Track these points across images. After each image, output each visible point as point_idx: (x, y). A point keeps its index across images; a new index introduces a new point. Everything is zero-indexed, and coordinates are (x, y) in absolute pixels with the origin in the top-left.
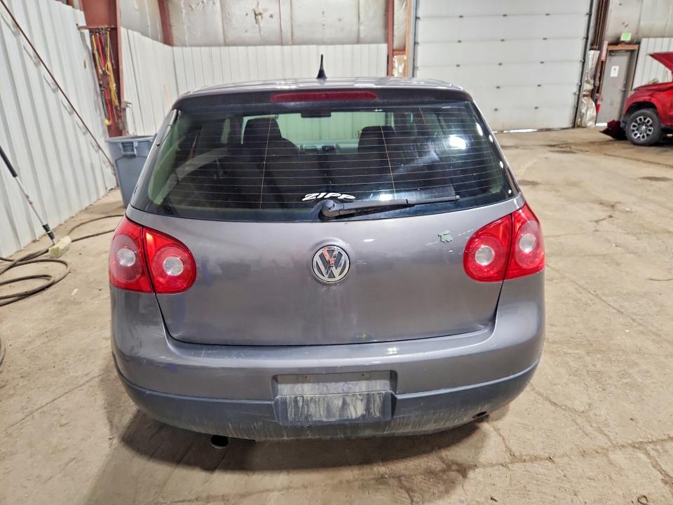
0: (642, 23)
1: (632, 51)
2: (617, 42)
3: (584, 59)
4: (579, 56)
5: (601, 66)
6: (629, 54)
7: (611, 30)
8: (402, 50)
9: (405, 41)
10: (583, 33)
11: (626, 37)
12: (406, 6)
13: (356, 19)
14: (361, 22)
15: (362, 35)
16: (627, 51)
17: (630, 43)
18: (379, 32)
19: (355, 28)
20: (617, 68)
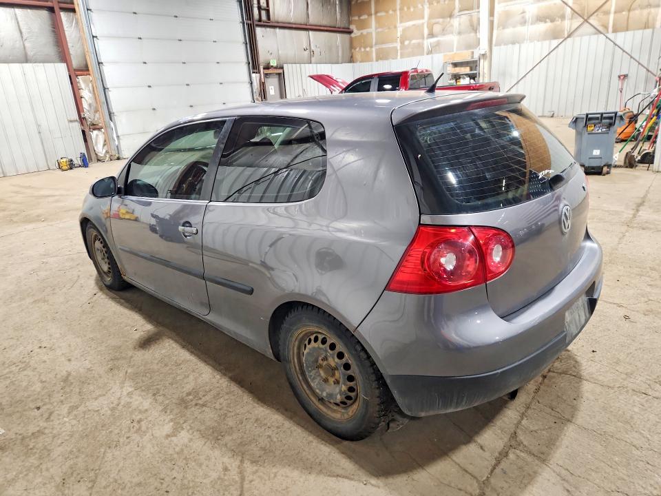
0: (280, 52)
1: (279, 74)
2: (267, 67)
3: (251, 80)
4: (247, 79)
5: (263, 85)
6: (278, 76)
7: (262, 57)
8: (85, 70)
9: (86, 61)
10: (245, 60)
11: (273, 63)
12: (77, 23)
13: (17, 34)
14: (24, 38)
15: (30, 53)
16: (276, 74)
17: (276, 68)
18: (51, 50)
19: (19, 44)
20: (273, 87)
